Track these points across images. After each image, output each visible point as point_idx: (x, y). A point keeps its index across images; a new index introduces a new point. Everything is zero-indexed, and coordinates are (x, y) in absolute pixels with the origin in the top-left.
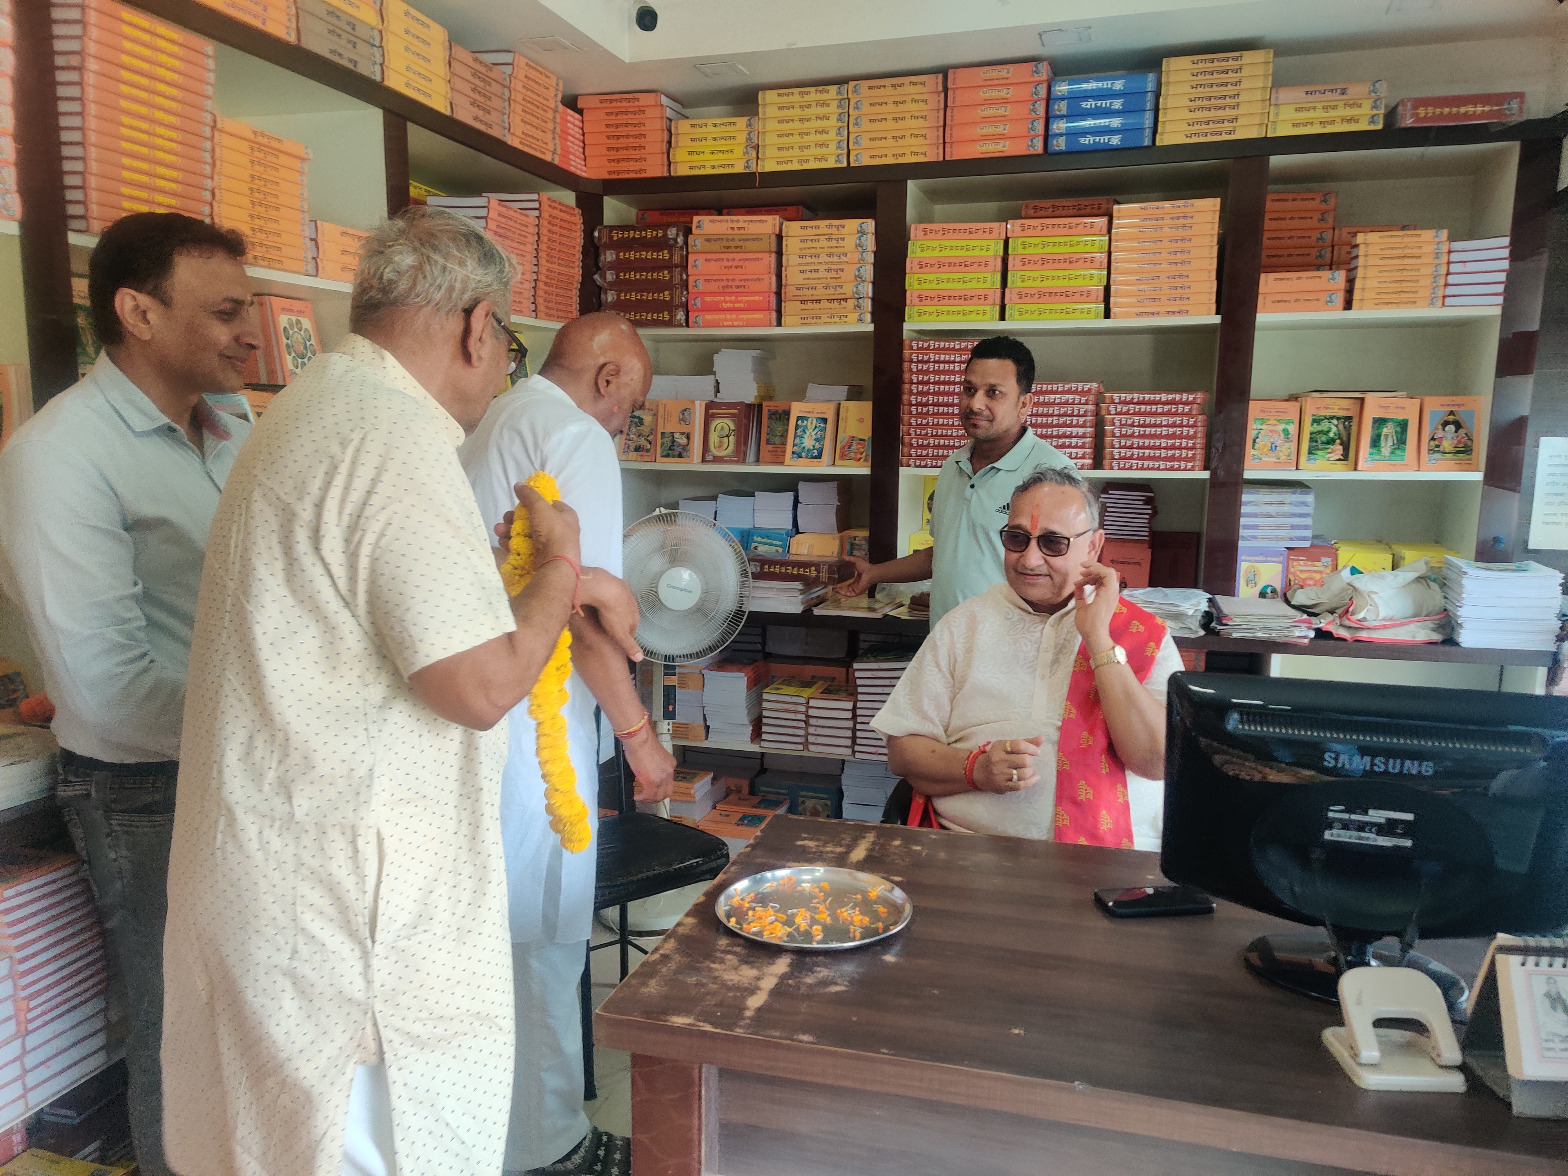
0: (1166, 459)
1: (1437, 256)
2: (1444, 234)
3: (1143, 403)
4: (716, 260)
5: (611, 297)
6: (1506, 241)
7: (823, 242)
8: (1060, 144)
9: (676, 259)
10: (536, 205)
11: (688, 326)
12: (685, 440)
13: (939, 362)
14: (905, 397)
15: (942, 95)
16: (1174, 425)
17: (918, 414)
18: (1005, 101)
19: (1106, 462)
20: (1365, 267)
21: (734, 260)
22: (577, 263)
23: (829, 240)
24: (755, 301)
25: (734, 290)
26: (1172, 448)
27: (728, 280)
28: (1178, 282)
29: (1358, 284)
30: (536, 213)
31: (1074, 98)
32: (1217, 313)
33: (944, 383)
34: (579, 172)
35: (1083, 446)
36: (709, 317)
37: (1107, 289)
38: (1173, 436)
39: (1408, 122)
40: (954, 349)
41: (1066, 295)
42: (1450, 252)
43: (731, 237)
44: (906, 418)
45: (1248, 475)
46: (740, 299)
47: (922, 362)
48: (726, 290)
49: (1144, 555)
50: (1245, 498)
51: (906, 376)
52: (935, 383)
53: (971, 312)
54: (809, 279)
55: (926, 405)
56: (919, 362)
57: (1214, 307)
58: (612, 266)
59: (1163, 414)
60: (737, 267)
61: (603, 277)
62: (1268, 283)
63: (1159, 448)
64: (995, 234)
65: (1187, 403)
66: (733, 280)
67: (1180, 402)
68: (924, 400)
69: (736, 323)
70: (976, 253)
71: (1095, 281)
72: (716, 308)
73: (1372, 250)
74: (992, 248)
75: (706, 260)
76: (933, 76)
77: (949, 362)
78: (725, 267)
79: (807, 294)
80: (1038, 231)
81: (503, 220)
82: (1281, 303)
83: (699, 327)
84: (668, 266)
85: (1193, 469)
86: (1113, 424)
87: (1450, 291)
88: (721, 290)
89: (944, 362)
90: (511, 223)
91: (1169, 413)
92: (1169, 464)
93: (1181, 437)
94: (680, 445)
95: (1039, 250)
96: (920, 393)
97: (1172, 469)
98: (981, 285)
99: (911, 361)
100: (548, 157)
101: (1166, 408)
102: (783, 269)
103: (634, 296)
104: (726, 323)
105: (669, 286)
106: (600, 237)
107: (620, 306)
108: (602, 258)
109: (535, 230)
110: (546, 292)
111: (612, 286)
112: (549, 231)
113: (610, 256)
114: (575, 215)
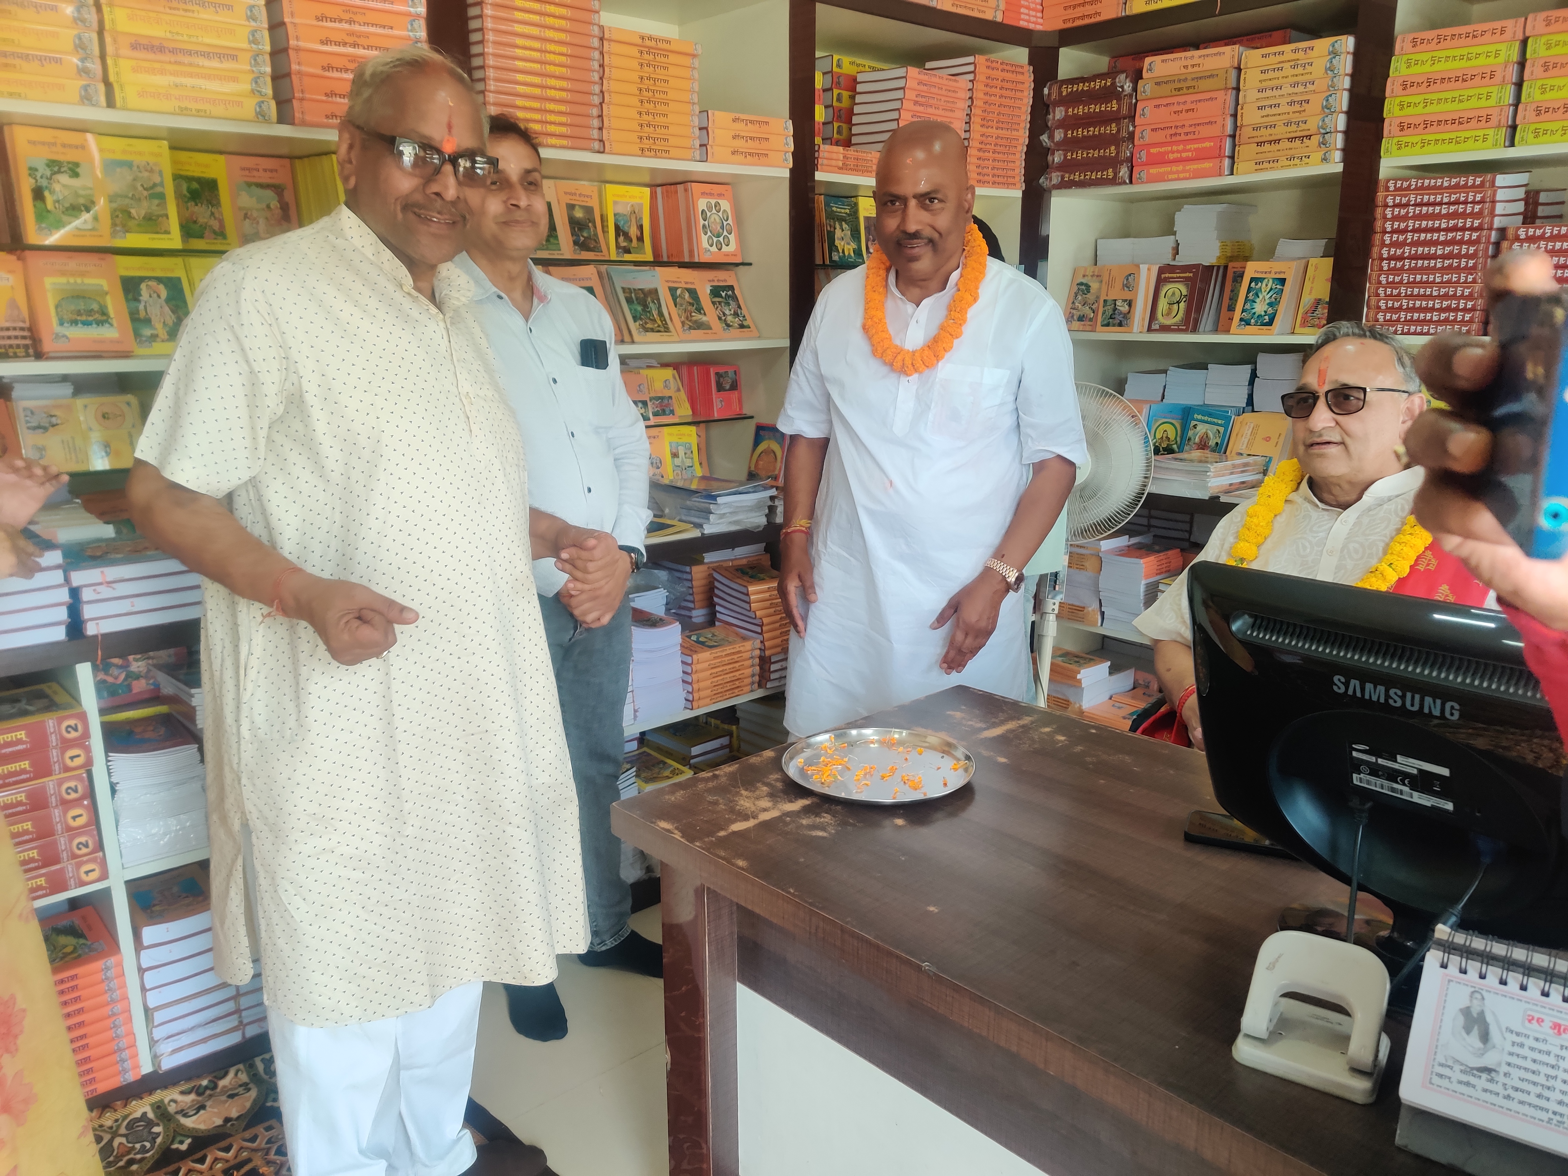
4: (1166, 106)
5: (1057, 158)
7: (1287, 70)
9: (1125, 111)
10: (971, 68)
11: (1131, 182)
12: (1127, 307)
13: (1421, 204)
14: (1375, 250)
17: (1390, 269)
21: (1185, 103)
22: (1022, 125)
23: (1293, 67)
24: (1205, 148)
25: (1183, 137)
27: (1176, 127)
30: (971, 77)
33: (1426, 230)
34: (1031, 26)
36: (1153, 171)
40: (1441, 187)
43: (1183, 77)
44: (1373, 276)
46: (1188, 147)
47: (1400, 205)
48: (1175, 139)
51: (1378, 224)
52: (1414, 231)
54: (1267, 116)
55: (1401, 258)
56: (1395, 206)
58: (1063, 124)
60: (1188, 110)
61: (1051, 137)
64: (1509, 34)
66: (1183, 126)
68: (1399, 252)
69: (1181, 175)
70: (1480, 61)
72: (1160, 160)
74: (1505, 52)
75: (1155, 106)
77: (1434, 204)
78: (1176, 112)
79: (1264, 134)
81: (925, 88)
83: (1142, 182)
84: (1115, 118)
88: (1169, 140)
89: (1428, 204)
90: (933, 90)
94: (1121, 313)
96: (1394, 244)
98: (1486, 103)
99: (1386, 206)
100: (988, 16)
102: (1240, 107)
103: (1080, 155)
104: (1170, 177)
105: (1115, 140)
106: (1049, 94)
107: (1066, 166)
108: (1051, 117)
109: (969, 94)
110: (979, 159)
111: (1059, 145)
112: (986, 94)
113: (1059, 113)
114: (1023, 73)
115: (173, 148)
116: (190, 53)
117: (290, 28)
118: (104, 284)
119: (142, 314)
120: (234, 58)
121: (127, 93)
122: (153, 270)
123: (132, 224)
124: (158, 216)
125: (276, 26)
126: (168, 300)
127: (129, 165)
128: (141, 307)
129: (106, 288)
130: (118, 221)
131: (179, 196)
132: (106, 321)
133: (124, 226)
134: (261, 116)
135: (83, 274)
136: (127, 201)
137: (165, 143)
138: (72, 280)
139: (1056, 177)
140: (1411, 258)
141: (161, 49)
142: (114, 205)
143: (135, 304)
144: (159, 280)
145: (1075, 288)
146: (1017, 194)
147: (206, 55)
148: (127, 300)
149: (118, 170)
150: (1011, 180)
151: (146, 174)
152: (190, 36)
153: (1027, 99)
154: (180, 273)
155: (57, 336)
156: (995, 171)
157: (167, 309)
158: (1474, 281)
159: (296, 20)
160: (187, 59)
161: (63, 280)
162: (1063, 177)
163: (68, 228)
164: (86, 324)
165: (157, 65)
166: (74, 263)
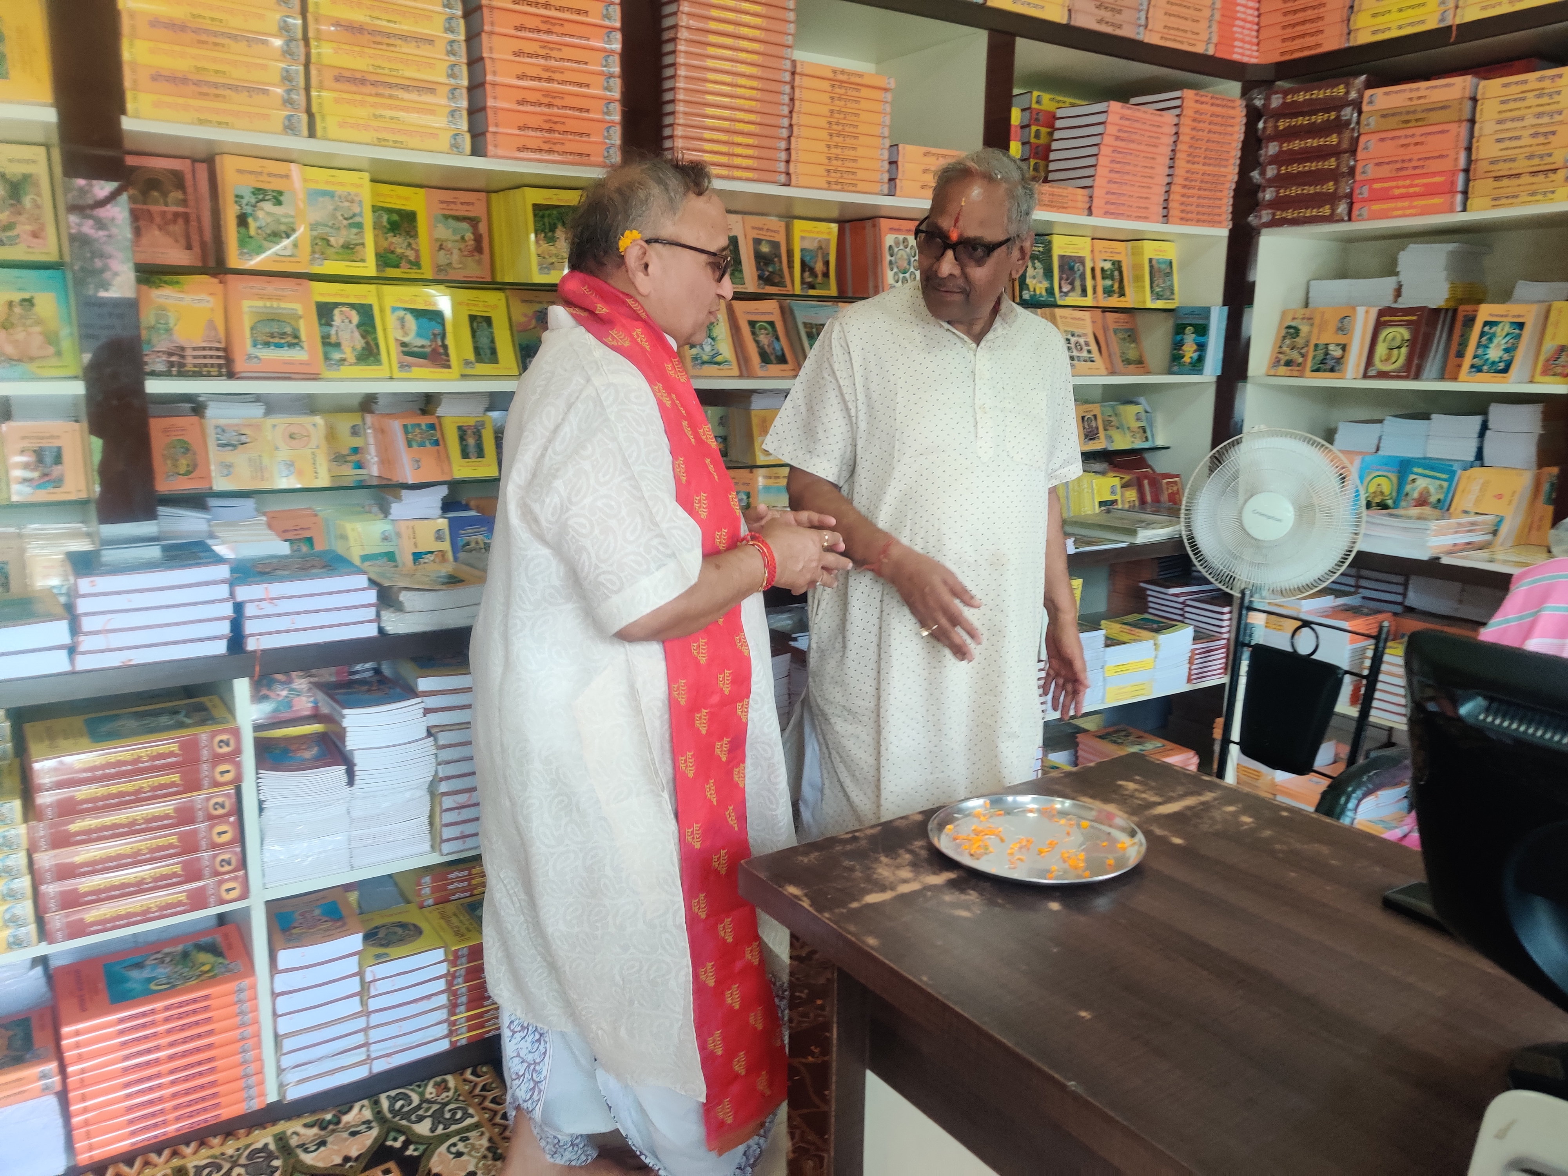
4: (1393, 138)
5: (1268, 195)
7: (1531, 100)
9: (1345, 145)
10: (1177, 103)
11: (1350, 219)
12: (1340, 351)
21: (1413, 135)
22: (1232, 161)
23: (1539, 96)
24: (1435, 183)
25: (1410, 172)
27: (1403, 161)
30: (1177, 111)
34: (1245, 60)
36: (1376, 207)
43: (1412, 109)
46: (1416, 182)
48: (1401, 174)
54: (1507, 149)
58: (1276, 160)
60: (1416, 144)
61: (1263, 173)
66: (1410, 160)
69: (1410, 213)
72: (1385, 196)
75: (1380, 140)
78: (1402, 146)
79: (1503, 168)
81: (1127, 123)
83: (1363, 220)
84: (1334, 152)
88: (1394, 174)
90: (1137, 125)
94: (1333, 358)
100: (1199, 49)
102: (1474, 140)
103: (1294, 191)
104: (1396, 213)
105: (1334, 175)
106: (1264, 128)
107: (1278, 204)
108: (1262, 152)
109: (1174, 130)
110: (1183, 195)
111: (1272, 182)
112: (1193, 129)
113: (1272, 148)
114: (1233, 108)
115: (373, 181)
116: (390, 86)
117: (488, 62)
118: (298, 308)
119: (333, 339)
120: (432, 91)
121: (328, 124)
122: (347, 296)
123: (330, 251)
124: (356, 245)
125: (475, 61)
126: (358, 326)
127: (330, 195)
128: (333, 331)
129: (300, 312)
130: (317, 248)
131: (377, 226)
132: (297, 344)
133: (323, 253)
134: (455, 147)
135: (279, 298)
136: (327, 230)
137: (366, 176)
138: (268, 304)
139: (1266, 215)
141: (363, 82)
142: (315, 233)
143: (328, 328)
144: (352, 306)
145: (1283, 332)
146: (1223, 233)
147: (406, 88)
148: (321, 325)
149: (321, 199)
150: (1217, 218)
151: (347, 204)
152: (391, 69)
153: (1238, 133)
154: (372, 300)
155: (250, 357)
156: (1200, 209)
157: (357, 335)
159: (494, 56)
160: (387, 92)
161: (260, 303)
162: (1274, 214)
163: (268, 253)
164: (278, 346)
165: (358, 97)
166: (273, 286)
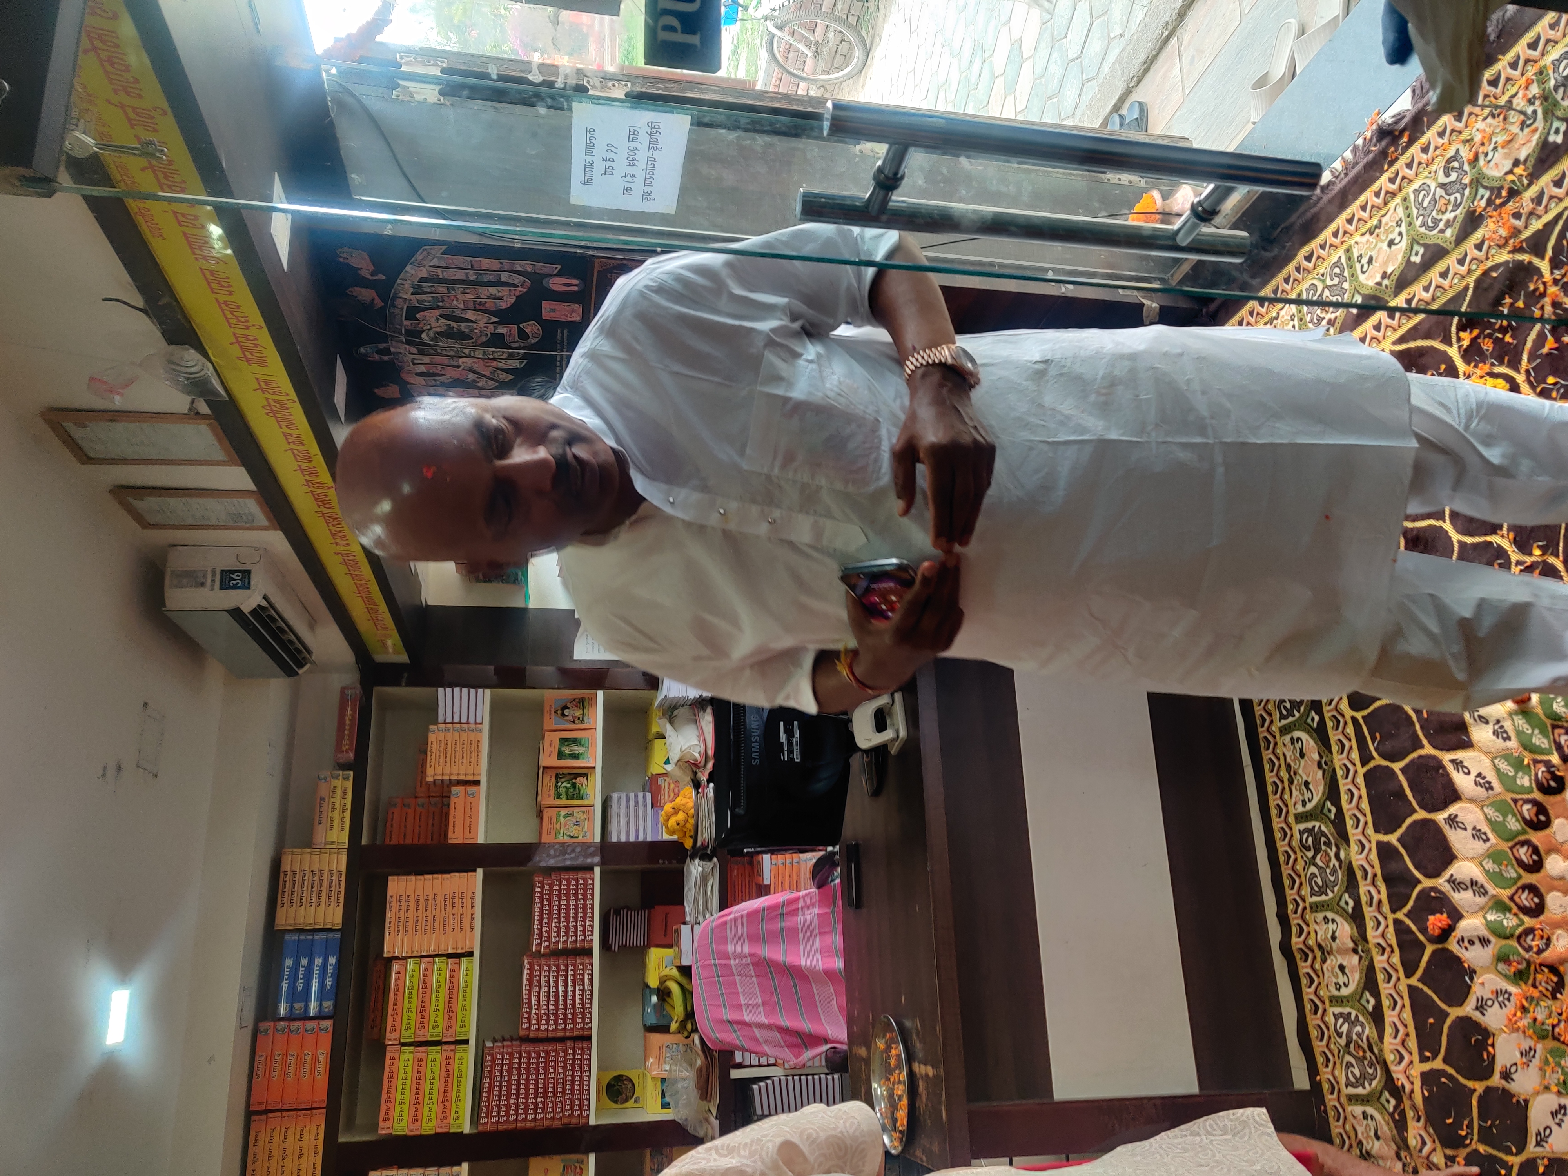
0: (585, 899)
1: (446, 730)
2: (432, 727)
3: (541, 924)
6: (441, 691)
8: (328, 1005)
13: (500, 1096)
14: (528, 1125)
15: (270, 1115)
16: (559, 896)
17: (543, 1112)
18: (285, 1056)
19: (587, 946)
20: (450, 774)
26: (576, 895)
28: (449, 902)
29: (462, 778)
31: (293, 997)
32: (475, 871)
33: (518, 1089)
35: (574, 965)
37: (450, 956)
38: (568, 895)
39: (351, 755)
40: (490, 1083)
41: (452, 988)
42: (445, 723)
44: (547, 1123)
45: (597, 839)
47: (499, 1112)
49: (659, 911)
50: (614, 839)
51: (510, 1126)
52: (518, 1098)
53: (460, 1070)
55: (536, 1105)
56: (499, 1115)
57: (470, 874)
59: (550, 905)
62: (456, 836)
63: (576, 905)
64: (396, 1055)
65: (542, 888)
67: (542, 893)
68: (532, 1107)
70: (409, 1070)
71: (443, 967)
73: (439, 770)
74: (406, 1056)
76: (253, 1125)
77: (501, 1087)
80: (398, 1018)
82: (471, 827)
85: (593, 880)
86: (558, 942)
87: (472, 720)
89: (500, 1091)
91: (550, 901)
92: (589, 897)
93: (568, 890)
95: (413, 1015)
96: (526, 1112)
97: (592, 895)
98: (437, 1063)
99: (498, 1122)
101: (546, 903)
140: (536, 1097)
158: (555, 1051)
